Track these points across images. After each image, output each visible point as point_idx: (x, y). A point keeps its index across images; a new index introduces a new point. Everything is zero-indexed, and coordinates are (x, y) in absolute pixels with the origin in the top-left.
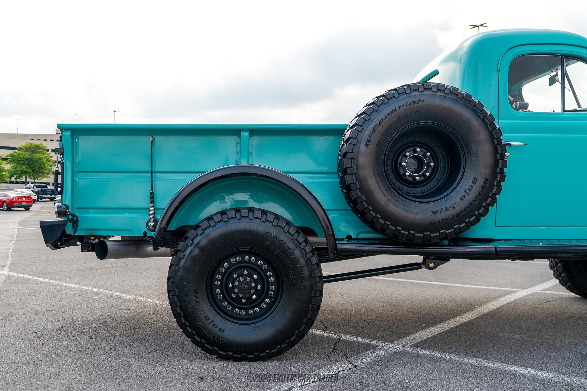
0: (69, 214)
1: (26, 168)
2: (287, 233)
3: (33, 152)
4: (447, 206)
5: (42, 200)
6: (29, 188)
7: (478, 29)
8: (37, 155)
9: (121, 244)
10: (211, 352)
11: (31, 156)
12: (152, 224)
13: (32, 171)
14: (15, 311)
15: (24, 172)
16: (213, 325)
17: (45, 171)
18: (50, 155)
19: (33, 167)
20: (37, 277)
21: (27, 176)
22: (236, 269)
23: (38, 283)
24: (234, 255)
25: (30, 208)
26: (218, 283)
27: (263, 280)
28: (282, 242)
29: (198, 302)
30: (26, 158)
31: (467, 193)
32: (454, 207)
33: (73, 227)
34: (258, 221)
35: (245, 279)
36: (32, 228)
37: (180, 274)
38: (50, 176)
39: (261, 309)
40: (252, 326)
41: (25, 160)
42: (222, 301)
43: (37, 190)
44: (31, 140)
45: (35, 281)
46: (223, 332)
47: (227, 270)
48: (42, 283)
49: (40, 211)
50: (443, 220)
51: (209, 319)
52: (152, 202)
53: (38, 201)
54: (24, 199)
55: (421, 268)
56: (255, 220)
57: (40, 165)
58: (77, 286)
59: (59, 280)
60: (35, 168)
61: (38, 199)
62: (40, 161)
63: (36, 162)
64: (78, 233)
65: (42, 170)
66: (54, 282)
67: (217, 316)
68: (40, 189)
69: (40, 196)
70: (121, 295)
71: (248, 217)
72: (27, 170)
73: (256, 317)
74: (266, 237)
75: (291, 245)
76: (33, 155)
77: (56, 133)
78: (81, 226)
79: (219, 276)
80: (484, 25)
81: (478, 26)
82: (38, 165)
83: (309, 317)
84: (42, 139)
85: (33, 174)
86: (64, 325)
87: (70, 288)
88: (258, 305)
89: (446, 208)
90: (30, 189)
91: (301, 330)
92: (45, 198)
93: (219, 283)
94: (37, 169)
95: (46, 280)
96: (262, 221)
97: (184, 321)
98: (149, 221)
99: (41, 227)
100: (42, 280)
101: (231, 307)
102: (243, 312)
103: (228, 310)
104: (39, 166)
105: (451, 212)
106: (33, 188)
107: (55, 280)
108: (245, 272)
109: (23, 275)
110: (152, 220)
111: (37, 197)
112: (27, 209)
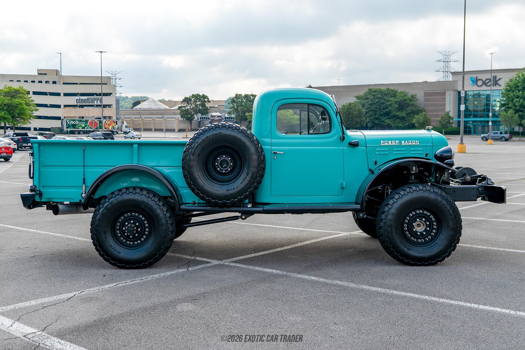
0: (37, 191)
1: (5, 114)
2: (153, 201)
3: (13, 97)
4: (234, 187)
5: (22, 148)
6: (8, 136)
8: (17, 100)
9: (68, 206)
10: (114, 264)
11: (11, 101)
12: (84, 195)
13: (11, 117)
14: (4, 248)
15: (3, 118)
16: (114, 250)
17: (25, 117)
18: (31, 99)
19: (13, 113)
20: (18, 227)
21: (6, 122)
22: (128, 220)
23: (19, 231)
24: (127, 212)
25: (9, 159)
26: (117, 228)
27: (142, 225)
28: (150, 206)
29: (106, 237)
30: (5, 103)
31: (244, 181)
32: (237, 188)
33: (40, 197)
34: (138, 195)
35: (131, 225)
36: (13, 182)
37: (97, 222)
38: (31, 122)
39: (141, 241)
40: (136, 250)
41: (4, 106)
42: (120, 237)
43: (16, 138)
44: (10, 81)
45: (17, 229)
46: (120, 253)
47: (122, 220)
48: (21, 231)
49: (20, 161)
50: (232, 194)
51: (112, 247)
52: (84, 183)
53: (18, 150)
54: (3, 149)
55: (238, 219)
56: (136, 194)
57: (20, 110)
58: (47, 233)
59: (35, 229)
60: (15, 114)
61: (18, 148)
62: (20, 106)
63: (16, 107)
64: (43, 200)
65: (22, 116)
66: (31, 230)
67: (117, 245)
68: (20, 137)
69: (20, 145)
70: (77, 238)
71: (133, 192)
72: (6, 116)
73: (138, 245)
74: (142, 202)
75: (155, 207)
76: (13, 100)
77: (38, 73)
78: (44, 196)
79: (118, 224)
82: (17, 111)
83: (165, 245)
84: (22, 81)
85: (12, 120)
86: (36, 255)
87: (42, 234)
88: (140, 239)
89: (234, 188)
90: (9, 138)
91: (161, 252)
92: (25, 147)
93: (119, 227)
94: (17, 115)
95: (25, 229)
96: (140, 195)
97: (99, 248)
98: (82, 194)
99: (21, 197)
100: (22, 229)
101: (125, 240)
102: (131, 243)
103: (123, 242)
104: (19, 112)
105: (236, 190)
106: (13, 136)
107: (31, 229)
108: (132, 222)
109: (7, 226)
110: (84, 192)
111: (17, 146)
112: (7, 159)
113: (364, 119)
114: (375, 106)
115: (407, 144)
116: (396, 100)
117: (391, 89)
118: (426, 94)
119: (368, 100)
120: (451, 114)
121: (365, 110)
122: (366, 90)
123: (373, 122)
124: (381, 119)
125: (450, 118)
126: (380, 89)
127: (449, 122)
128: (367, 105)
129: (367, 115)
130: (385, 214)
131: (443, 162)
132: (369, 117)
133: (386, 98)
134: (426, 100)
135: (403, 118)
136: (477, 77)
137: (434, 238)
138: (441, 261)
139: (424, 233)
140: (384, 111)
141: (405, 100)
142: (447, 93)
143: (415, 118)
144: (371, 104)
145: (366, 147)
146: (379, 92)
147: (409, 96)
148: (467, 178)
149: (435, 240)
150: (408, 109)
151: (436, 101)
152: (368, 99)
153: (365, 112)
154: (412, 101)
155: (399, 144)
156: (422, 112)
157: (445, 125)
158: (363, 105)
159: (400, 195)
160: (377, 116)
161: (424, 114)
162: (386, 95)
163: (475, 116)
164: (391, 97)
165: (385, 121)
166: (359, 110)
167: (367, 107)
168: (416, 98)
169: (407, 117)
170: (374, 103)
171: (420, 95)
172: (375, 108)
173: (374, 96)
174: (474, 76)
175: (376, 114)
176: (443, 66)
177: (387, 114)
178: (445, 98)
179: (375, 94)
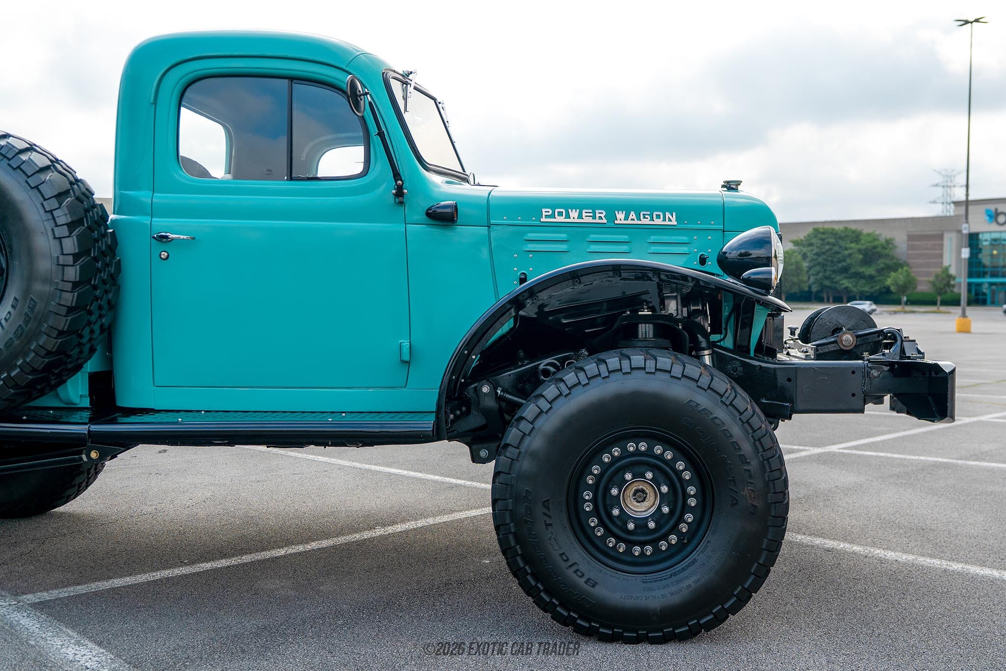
7: (972, 26)
80: (981, 20)
81: (972, 23)
113: (805, 278)
114: (824, 257)
115: (636, 222)
116: (859, 246)
117: (851, 229)
118: (911, 237)
119: (812, 248)
120: (952, 271)
121: (807, 264)
122: (810, 230)
123: (821, 284)
124: (834, 278)
125: (950, 277)
126: (833, 229)
127: (948, 285)
128: (812, 256)
129: (810, 272)
130: (508, 454)
131: (737, 276)
132: (813, 275)
133: (842, 243)
134: (910, 247)
135: (871, 277)
136: (996, 210)
137: (687, 543)
138: (709, 627)
139: (652, 525)
140: (840, 265)
141: (875, 247)
142: (947, 236)
143: (892, 277)
144: (817, 254)
145: (489, 227)
146: (831, 233)
147: (882, 240)
148: (844, 338)
149: (689, 549)
150: (879, 262)
151: (927, 249)
152: (812, 245)
153: (807, 267)
154: (886, 249)
155: (605, 221)
156: (902, 267)
157: (941, 289)
158: (805, 256)
159: (562, 385)
160: (828, 273)
161: (907, 271)
162: (841, 238)
163: (994, 275)
164: (851, 242)
165: (841, 282)
166: (797, 263)
167: (810, 259)
168: (893, 244)
169: (878, 276)
170: (823, 253)
171: (900, 240)
172: (824, 259)
173: (823, 240)
174: (992, 207)
175: (825, 270)
176: (941, 194)
177: (845, 270)
178: (942, 245)
179: (823, 236)
